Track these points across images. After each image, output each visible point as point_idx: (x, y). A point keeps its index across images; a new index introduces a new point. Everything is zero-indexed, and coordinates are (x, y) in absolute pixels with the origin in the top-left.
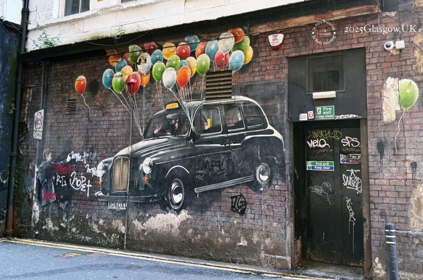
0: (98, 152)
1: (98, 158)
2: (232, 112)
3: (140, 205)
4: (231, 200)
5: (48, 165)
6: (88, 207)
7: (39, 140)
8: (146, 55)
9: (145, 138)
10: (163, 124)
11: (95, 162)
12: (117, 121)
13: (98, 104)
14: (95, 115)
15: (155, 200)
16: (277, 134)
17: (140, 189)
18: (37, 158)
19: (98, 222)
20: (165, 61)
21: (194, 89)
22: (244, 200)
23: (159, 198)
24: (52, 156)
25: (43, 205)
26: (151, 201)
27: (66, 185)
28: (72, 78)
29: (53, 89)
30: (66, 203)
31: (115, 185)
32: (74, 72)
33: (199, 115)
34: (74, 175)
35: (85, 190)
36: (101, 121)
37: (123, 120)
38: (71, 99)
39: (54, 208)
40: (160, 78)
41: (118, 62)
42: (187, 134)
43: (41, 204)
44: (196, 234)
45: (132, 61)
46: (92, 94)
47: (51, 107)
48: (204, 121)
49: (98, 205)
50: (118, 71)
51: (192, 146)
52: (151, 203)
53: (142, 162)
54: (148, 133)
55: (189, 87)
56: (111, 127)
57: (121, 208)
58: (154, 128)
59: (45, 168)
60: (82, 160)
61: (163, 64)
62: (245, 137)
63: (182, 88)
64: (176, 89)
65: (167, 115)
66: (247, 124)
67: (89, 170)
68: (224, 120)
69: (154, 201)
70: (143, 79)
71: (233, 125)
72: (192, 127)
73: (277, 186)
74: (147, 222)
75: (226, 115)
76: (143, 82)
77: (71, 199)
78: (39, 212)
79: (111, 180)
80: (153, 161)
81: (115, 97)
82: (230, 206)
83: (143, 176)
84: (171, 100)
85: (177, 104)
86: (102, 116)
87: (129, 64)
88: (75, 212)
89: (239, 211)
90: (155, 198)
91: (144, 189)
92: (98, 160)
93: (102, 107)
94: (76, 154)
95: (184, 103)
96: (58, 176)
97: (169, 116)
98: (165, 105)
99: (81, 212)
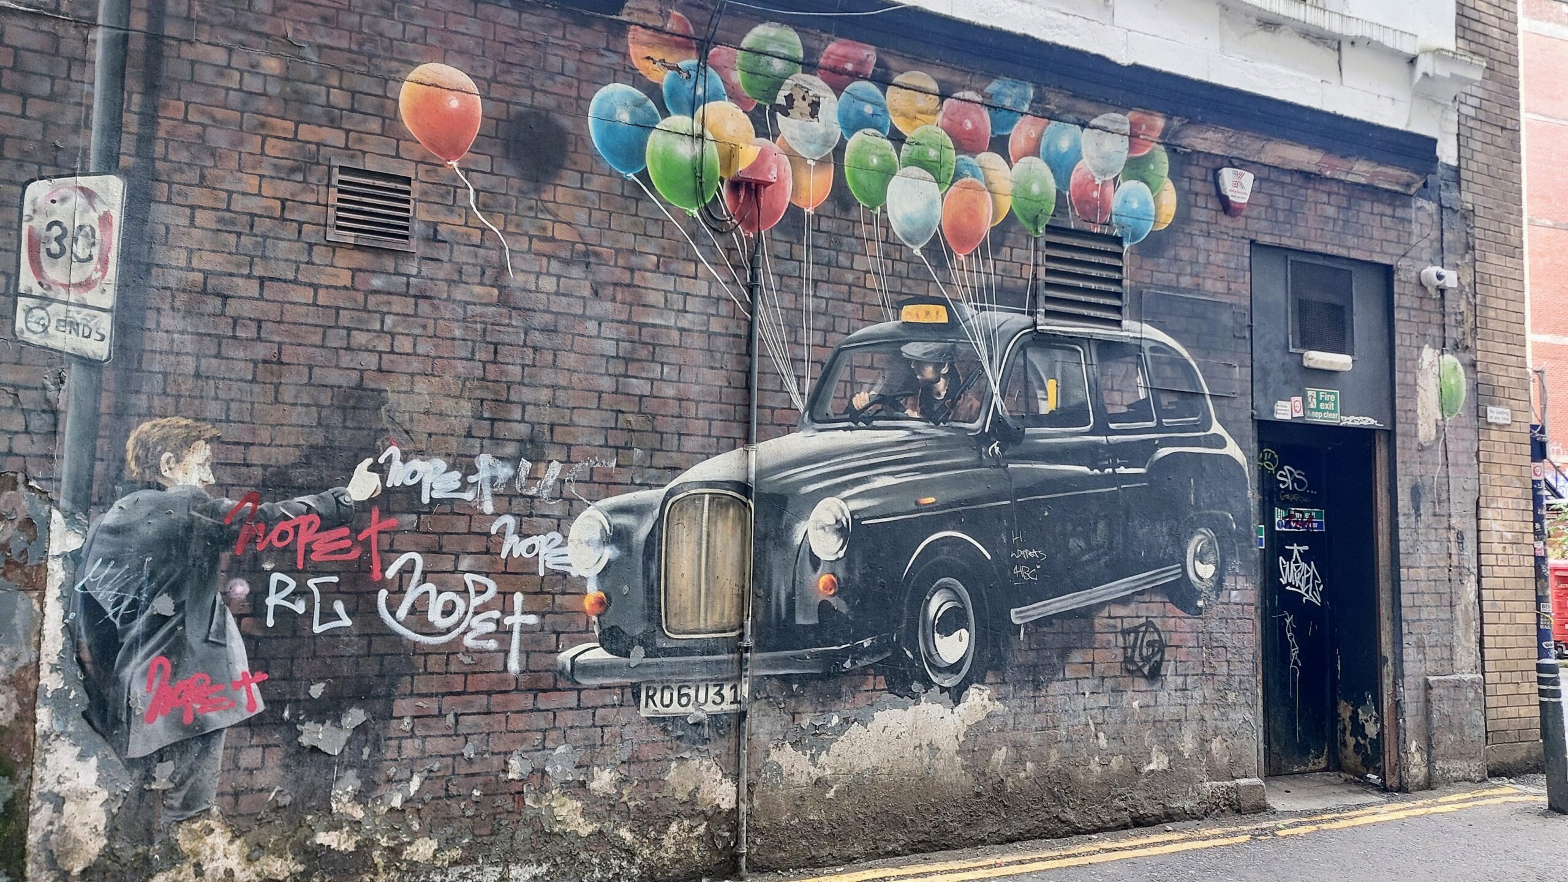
0: (568, 461)
1: (572, 489)
2: (1118, 368)
3: (802, 685)
4: (1120, 638)
5: (179, 515)
6: (519, 722)
7: (88, 363)
8: (817, 85)
9: (813, 419)
10: (887, 374)
11: (557, 508)
12: (675, 334)
13: (561, 232)
14: (548, 284)
15: (865, 661)
16: (1233, 449)
17: (800, 620)
18: (64, 468)
19: (583, 784)
20: (897, 138)
21: (1004, 271)
22: (1156, 637)
23: (880, 652)
24: (216, 466)
25: (138, 749)
26: (848, 664)
27: (347, 622)
28: (371, 57)
29: (207, 75)
30: (355, 717)
31: (673, 609)
32: (390, 28)
33: (1021, 361)
34: (407, 570)
35: (492, 644)
36: (583, 317)
37: (710, 335)
38: (371, 165)
39: (250, 757)
40: (879, 198)
41: (678, 69)
42: (978, 424)
43: (120, 748)
44: (1020, 761)
45: (749, 88)
46: (525, 177)
47: (192, 176)
48: (1036, 384)
49: (579, 708)
50: (679, 111)
51: (998, 466)
52: (848, 673)
53: (802, 514)
54: (824, 403)
55: (985, 258)
56: (643, 353)
57: (710, 708)
58: (854, 386)
59: (149, 530)
60: (468, 496)
61: (888, 144)
62: (1157, 447)
63: (962, 257)
64: (938, 250)
65: (906, 342)
66: (1163, 413)
67: (514, 546)
68: (1096, 390)
69: (860, 664)
70: (804, 182)
71: (1124, 410)
72: (997, 399)
73: (1234, 593)
74: (835, 748)
75: (1102, 374)
76: (804, 194)
77: (389, 698)
78: (104, 795)
79: (652, 590)
80: (852, 513)
81: (664, 222)
82: (1122, 659)
83: (808, 566)
84: (920, 291)
85: (942, 308)
86: (587, 292)
87: (734, 95)
88: (424, 756)
89: (1146, 670)
90: (865, 652)
91: (814, 621)
92: (571, 500)
93: (586, 254)
94: (416, 464)
95: (968, 310)
96: (276, 577)
97: (913, 350)
98: (898, 307)
99: (469, 751)
